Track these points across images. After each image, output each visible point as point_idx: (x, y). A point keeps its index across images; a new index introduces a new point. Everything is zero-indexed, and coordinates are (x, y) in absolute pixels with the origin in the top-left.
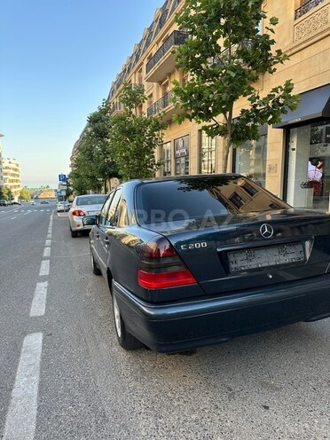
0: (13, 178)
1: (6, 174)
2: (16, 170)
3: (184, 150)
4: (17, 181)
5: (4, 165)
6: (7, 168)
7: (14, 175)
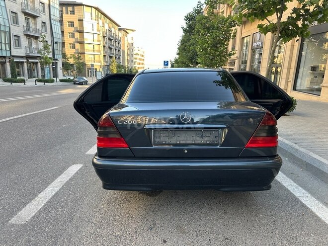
0: (140, 61)
1: (136, 58)
2: (142, 56)
3: (260, 43)
4: (142, 64)
5: (135, 52)
6: (136, 54)
7: (141, 59)
